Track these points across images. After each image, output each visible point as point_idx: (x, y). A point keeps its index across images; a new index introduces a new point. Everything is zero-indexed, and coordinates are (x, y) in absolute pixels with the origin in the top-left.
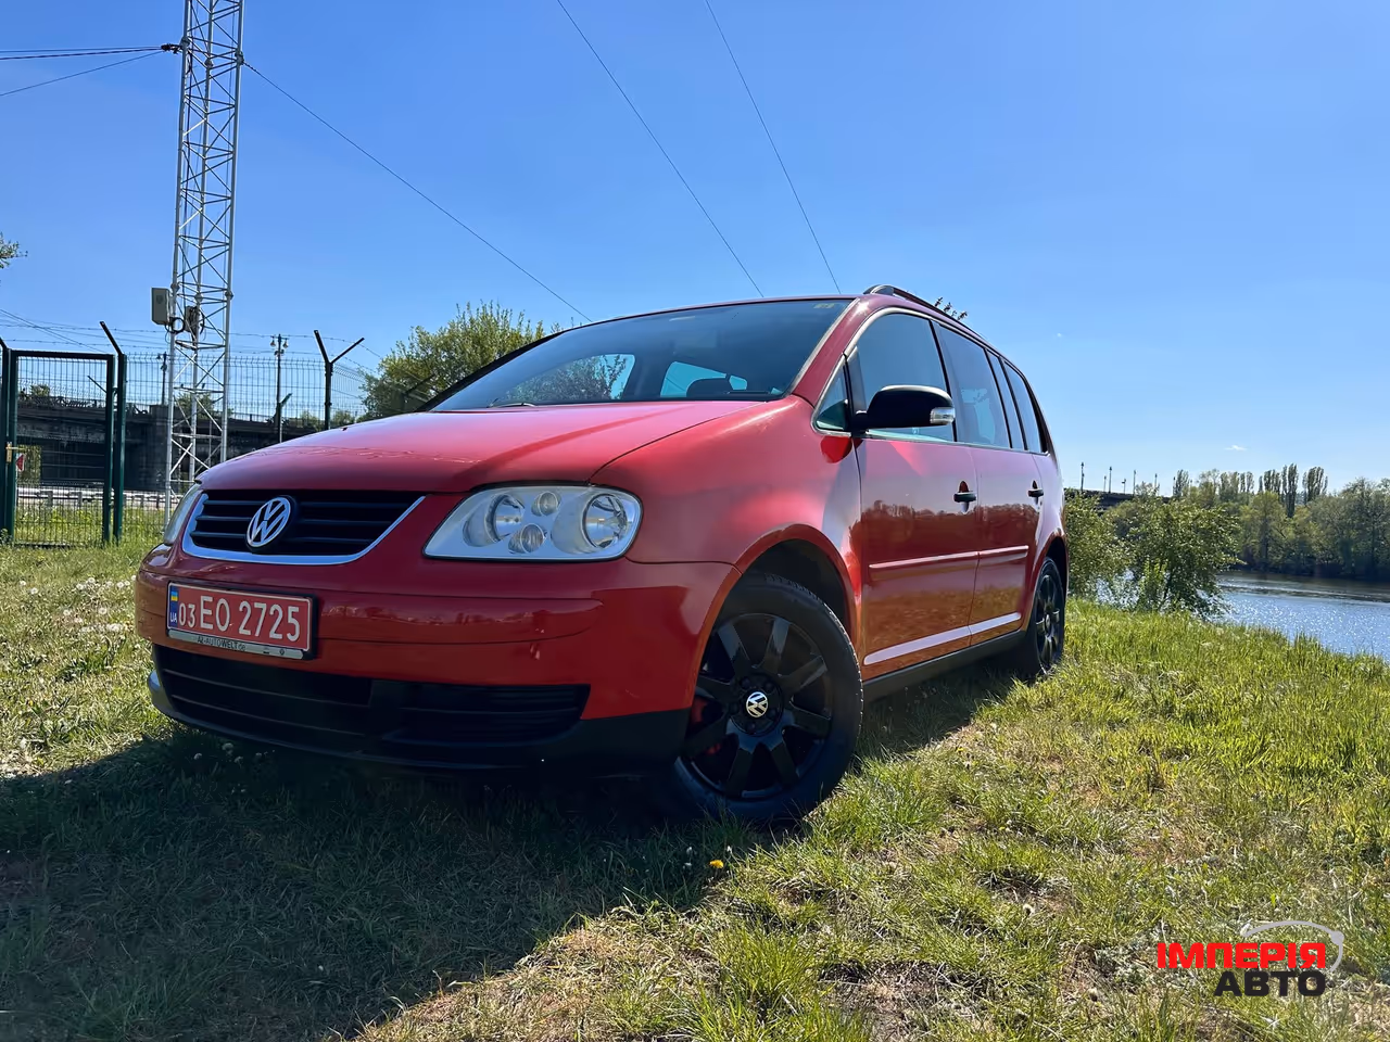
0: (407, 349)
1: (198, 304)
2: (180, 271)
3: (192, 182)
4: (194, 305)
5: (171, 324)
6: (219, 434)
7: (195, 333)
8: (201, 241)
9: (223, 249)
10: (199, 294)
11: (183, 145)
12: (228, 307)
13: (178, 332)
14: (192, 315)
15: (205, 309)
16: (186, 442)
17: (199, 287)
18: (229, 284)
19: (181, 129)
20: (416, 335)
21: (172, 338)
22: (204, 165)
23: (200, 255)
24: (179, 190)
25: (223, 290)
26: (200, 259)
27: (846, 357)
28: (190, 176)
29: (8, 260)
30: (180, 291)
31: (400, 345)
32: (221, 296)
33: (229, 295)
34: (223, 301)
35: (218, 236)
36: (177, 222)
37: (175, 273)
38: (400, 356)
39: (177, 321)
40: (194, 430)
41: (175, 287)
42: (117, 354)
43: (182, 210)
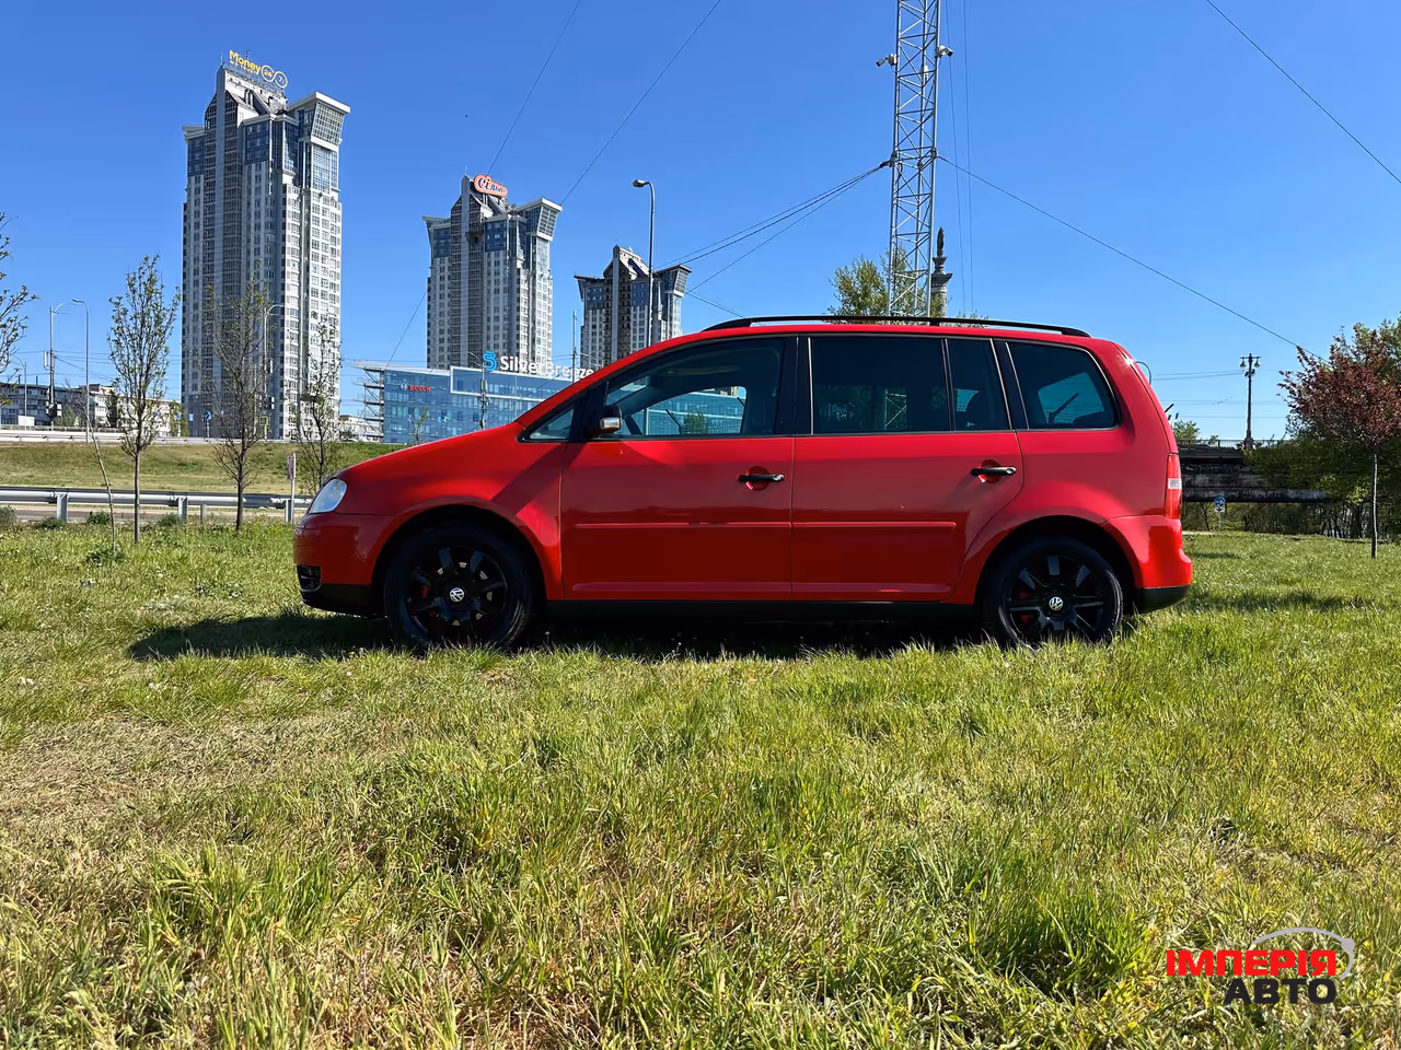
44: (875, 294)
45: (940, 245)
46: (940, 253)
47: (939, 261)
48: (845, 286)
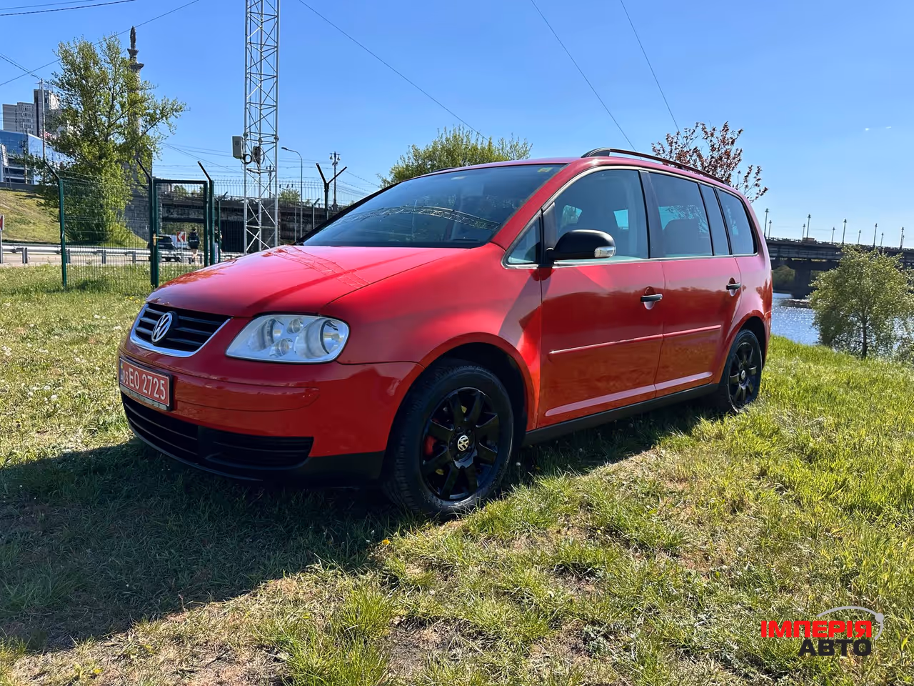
0: (407, 161)
1: (260, 144)
2: (248, 126)
3: (254, 68)
4: (258, 146)
5: (244, 158)
6: (274, 226)
7: (259, 163)
8: (261, 105)
9: (272, 109)
10: (260, 138)
11: (248, 44)
12: (276, 146)
13: (248, 163)
14: (257, 151)
15: (264, 148)
16: (256, 231)
17: (260, 134)
18: (276, 132)
19: (246, 35)
20: (412, 151)
21: (245, 167)
22: (261, 56)
23: (261, 114)
24: (246, 74)
25: (273, 135)
26: (260, 116)
27: (542, 212)
28: (253, 64)
29: (180, 113)
30: (248, 138)
31: (402, 158)
32: (272, 139)
33: (276, 139)
34: (273, 143)
35: (270, 102)
36: (246, 94)
37: (245, 126)
38: (402, 165)
39: (247, 157)
40: (260, 222)
41: (246, 135)
42: (208, 181)
43: (248, 86)
44: (95, 70)
45: (133, 40)
46: (133, 46)
47: (133, 53)
48: (66, 56)
